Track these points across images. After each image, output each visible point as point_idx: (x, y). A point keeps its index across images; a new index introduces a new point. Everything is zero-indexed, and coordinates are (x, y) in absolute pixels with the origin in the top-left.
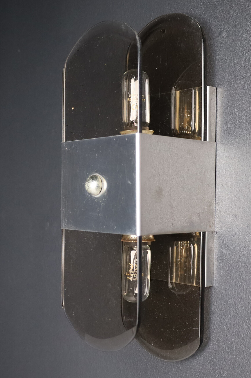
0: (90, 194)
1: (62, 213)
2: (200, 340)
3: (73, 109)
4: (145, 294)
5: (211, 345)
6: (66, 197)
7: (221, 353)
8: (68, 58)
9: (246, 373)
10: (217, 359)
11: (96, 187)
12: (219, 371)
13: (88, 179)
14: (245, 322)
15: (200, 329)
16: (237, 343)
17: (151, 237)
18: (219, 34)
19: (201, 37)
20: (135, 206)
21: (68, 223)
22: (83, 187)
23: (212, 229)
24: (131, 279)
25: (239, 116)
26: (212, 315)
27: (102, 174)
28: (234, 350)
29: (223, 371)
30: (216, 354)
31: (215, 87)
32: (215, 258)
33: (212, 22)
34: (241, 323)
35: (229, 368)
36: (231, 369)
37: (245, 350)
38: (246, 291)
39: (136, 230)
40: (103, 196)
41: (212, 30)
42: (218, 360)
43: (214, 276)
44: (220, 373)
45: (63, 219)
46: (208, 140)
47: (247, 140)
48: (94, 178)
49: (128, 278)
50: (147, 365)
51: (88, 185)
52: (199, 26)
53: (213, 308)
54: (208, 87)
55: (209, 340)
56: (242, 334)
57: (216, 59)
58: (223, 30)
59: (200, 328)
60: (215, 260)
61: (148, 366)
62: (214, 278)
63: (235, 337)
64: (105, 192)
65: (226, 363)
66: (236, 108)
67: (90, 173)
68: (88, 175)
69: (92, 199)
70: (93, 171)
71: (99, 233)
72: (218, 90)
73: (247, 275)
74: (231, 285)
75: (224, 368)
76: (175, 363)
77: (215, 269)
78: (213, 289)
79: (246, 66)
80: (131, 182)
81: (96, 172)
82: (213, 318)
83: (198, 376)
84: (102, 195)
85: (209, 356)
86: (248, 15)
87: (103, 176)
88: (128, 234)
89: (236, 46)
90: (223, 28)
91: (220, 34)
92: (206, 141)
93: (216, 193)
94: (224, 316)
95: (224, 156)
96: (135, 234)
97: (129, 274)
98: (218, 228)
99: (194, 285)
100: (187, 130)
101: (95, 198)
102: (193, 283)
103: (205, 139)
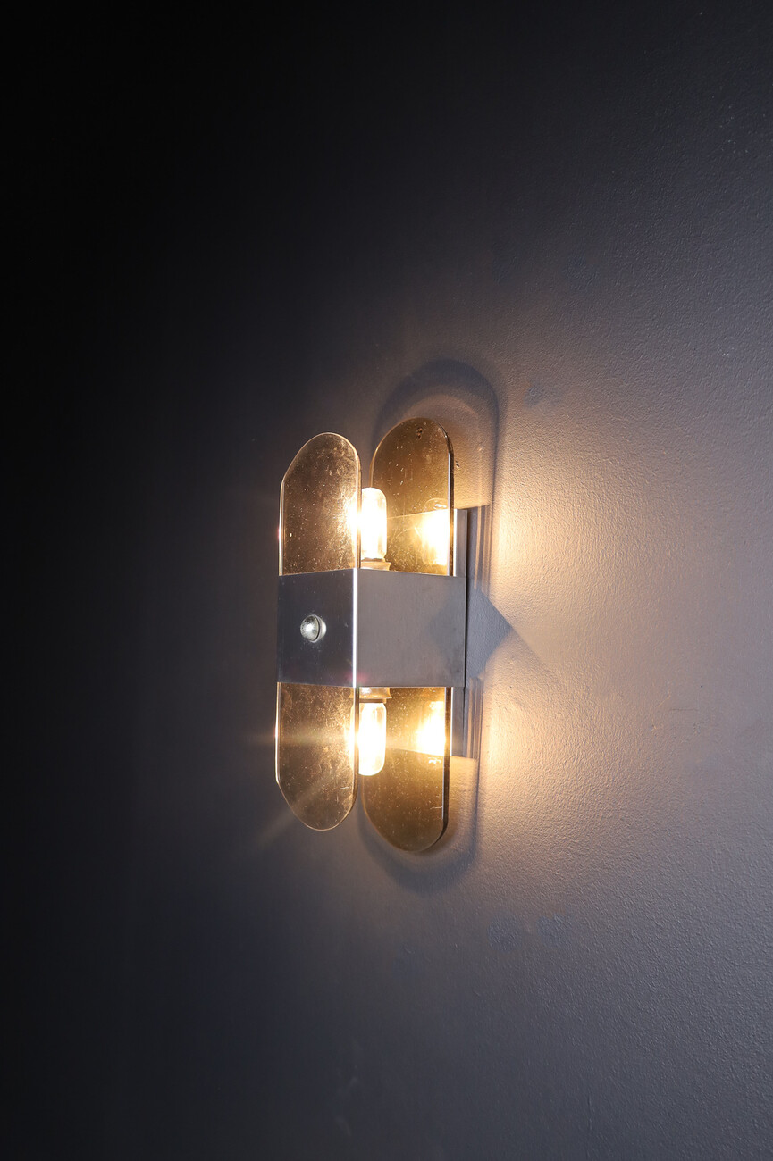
0: (306, 639)
2: (443, 821)
3: (290, 535)
6: (282, 644)
8: (286, 474)
11: (313, 630)
13: (304, 620)
15: (443, 808)
17: (387, 691)
19: (447, 450)
20: (351, 653)
21: (284, 675)
22: (299, 630)
39: (352, 681)
40: (321, 640)
46: (454, 575)
48: (310, 620)
51: (304, 628)
52: (446, 436)
58: (481, 442)
64: (324, 636)
67: (307, 614)
70: (310, 611)
80: (348, 625)
81: (314, 612)
84: (319, 640)
87: (322, 618)
91: (478, 446)
92: (452, 576)
101: (313, 644)
103: (451, 573)
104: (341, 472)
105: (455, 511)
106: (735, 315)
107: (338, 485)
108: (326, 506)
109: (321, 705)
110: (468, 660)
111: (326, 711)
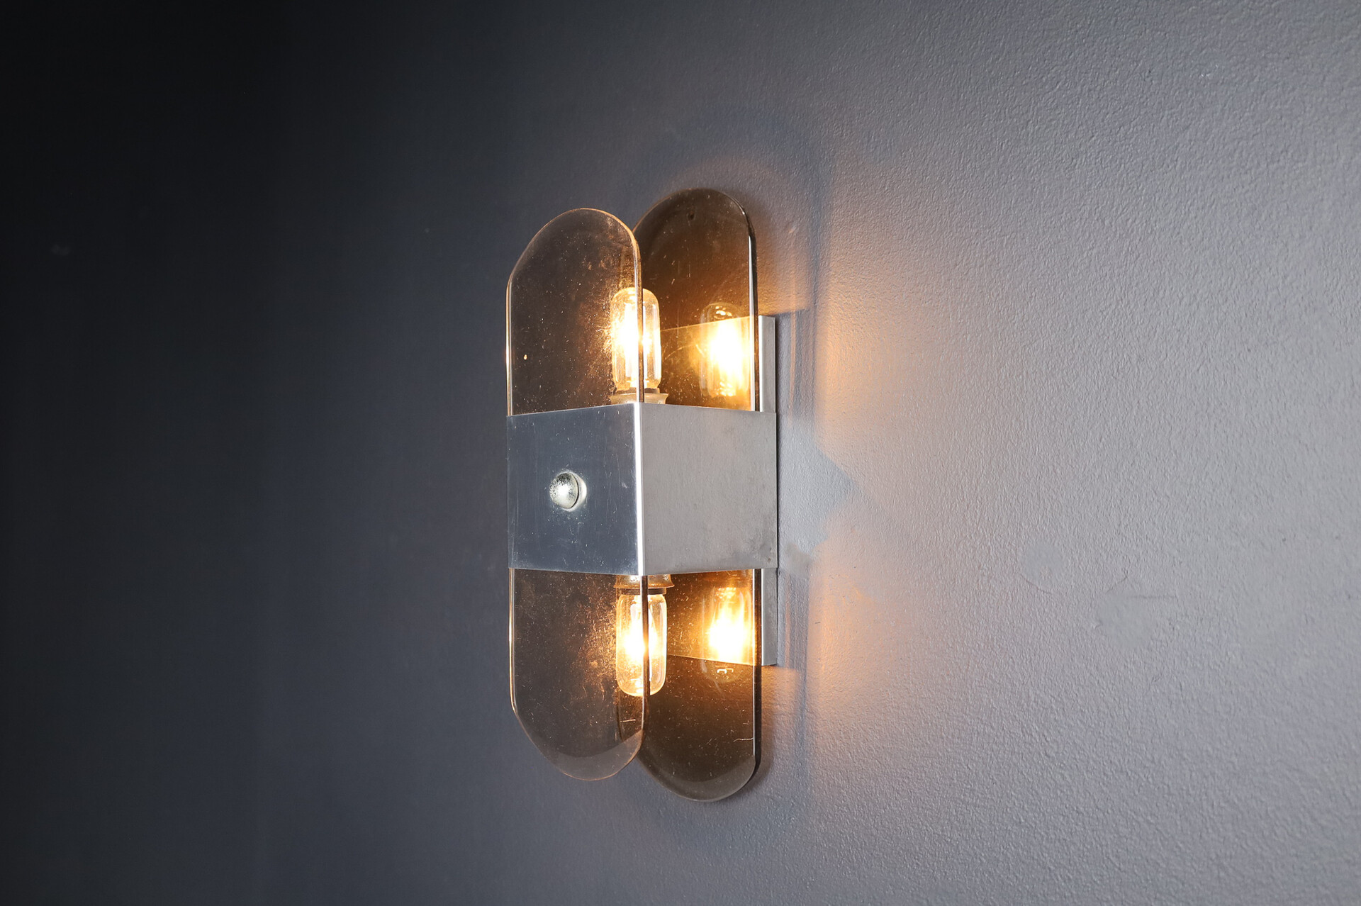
0: (558, 506)
1: (509, 540)
2: (754, 758)
3: (525, 358)
6: (516, 512)
7: (787, 784)
8: (515, 269)
9: (828, 817)
10: (779, 795)
11: (568, 494)
12: (783, 815)
13: (555, 480)
15: (754, 743)
17: (667, 578)
19: (747, 233)
20: (635, 525)
21: (521, 558)
22: (546, 494)
27: (578, 472)
28: (808, 777)
29: (789, 815)
33: (773, 205)
35: (800, 810)
36: (803, 810)
37: (826, 776)
39: (637, 566)
40: (581, 509)
42: (782, 797)
44: (785, 818)
45: (511, 550)
46: (761, 410)
48: (564, 479)
50: (659, 813)
51: (554, 491)
52: (744, 213)
55: (770, 763)
58: (793, 221)
59: (754, 738)
61: (662, 814)
64: (585, 502)
65: (795, 801)
67: (558, 471)
68: (555, 474)
69: (561, 515)
70: (562, 466)
71: (575, 573)
75: (791, 810)
76: (708, 805)
80: (627, 485)
81: (568, 468)
83: (748, 826)
84: (578, 509)
86: (832, 198)
87: (580, 476)
88: (625, 574)
89: (813, 249)
91: (787, 226)
92: (759, 410)
95: (793, 439)
96: (636, 574)
98: (784, 564)
101: (568, 513)
103: (757, 408)
104: (608, 265)
105: (760, 318)
106: (1218, 17)
107: (603, 283)
108: (583, 314)
109: (584, 600)
110: (781, 529)
111: (593, 609)
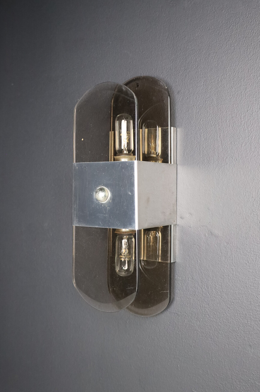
0: (98, 201)
1: (73, 214)
2: (169, 298)
3: (82, 140)
4: (131, 270)
5: (175, 302)
6: (77, 203)
7: (183, 307)
9: (200, 319)
14: (199, 284)
15: (169, 292)
16: (194, 300)
18: (178, 92)
19: (168, 95)
20: (134, 210)
21: (79, 221)
23: (175, 223)
24: (123, 260)
25: (192, 148)
26: (176, 282)
27: (107, 187)
28: (192, 304)
29: (184, 320)
30: (179, 309)
31: (176, 127)
32: (177, 242)
34: (196, 285)
36: (189, 317)
37: (199, 303)
38: (199, 264)
39: (135, 226)
40: (109, 202)
41: (173, 90)
42: (180, 312)
43: (177, 255)
44: (182, 321)
45: (74, 218)
47: (198, 164)
48: (102, 190)
49: (121, 259)
52: (166, 87)
53: (176, 277)
54: (172, 128)
55: (173, 299)
56: (197, 293)
57: (176, 109)
60: (177, 244)
62: (177, 256)
63: (192, 295)
65: (186, 314)
66: (190, 142)
67: (98, 186)
68: (96, 187)
69: (99, 204)
70: (100, 184)
72: (178, 129)
73: (199, 253)
74: (189, 260)
75: (184, 318)
77: (177, 250)
78: (176, 264)
79: (197, 116)
80: (131, 193)
81: (103, 185)
82: (176, 284)
85: (173, 311)
86: (197, 83)
89: (190, 102)
90: (180, 89)
93: (177, 198)
94: (184, 282)
97: (122, 256)
98: (179, 222)
99: (160, 261)
100: (154, 154)
101: (102, 204)
102: (159, 259)
103: (171, 162)
